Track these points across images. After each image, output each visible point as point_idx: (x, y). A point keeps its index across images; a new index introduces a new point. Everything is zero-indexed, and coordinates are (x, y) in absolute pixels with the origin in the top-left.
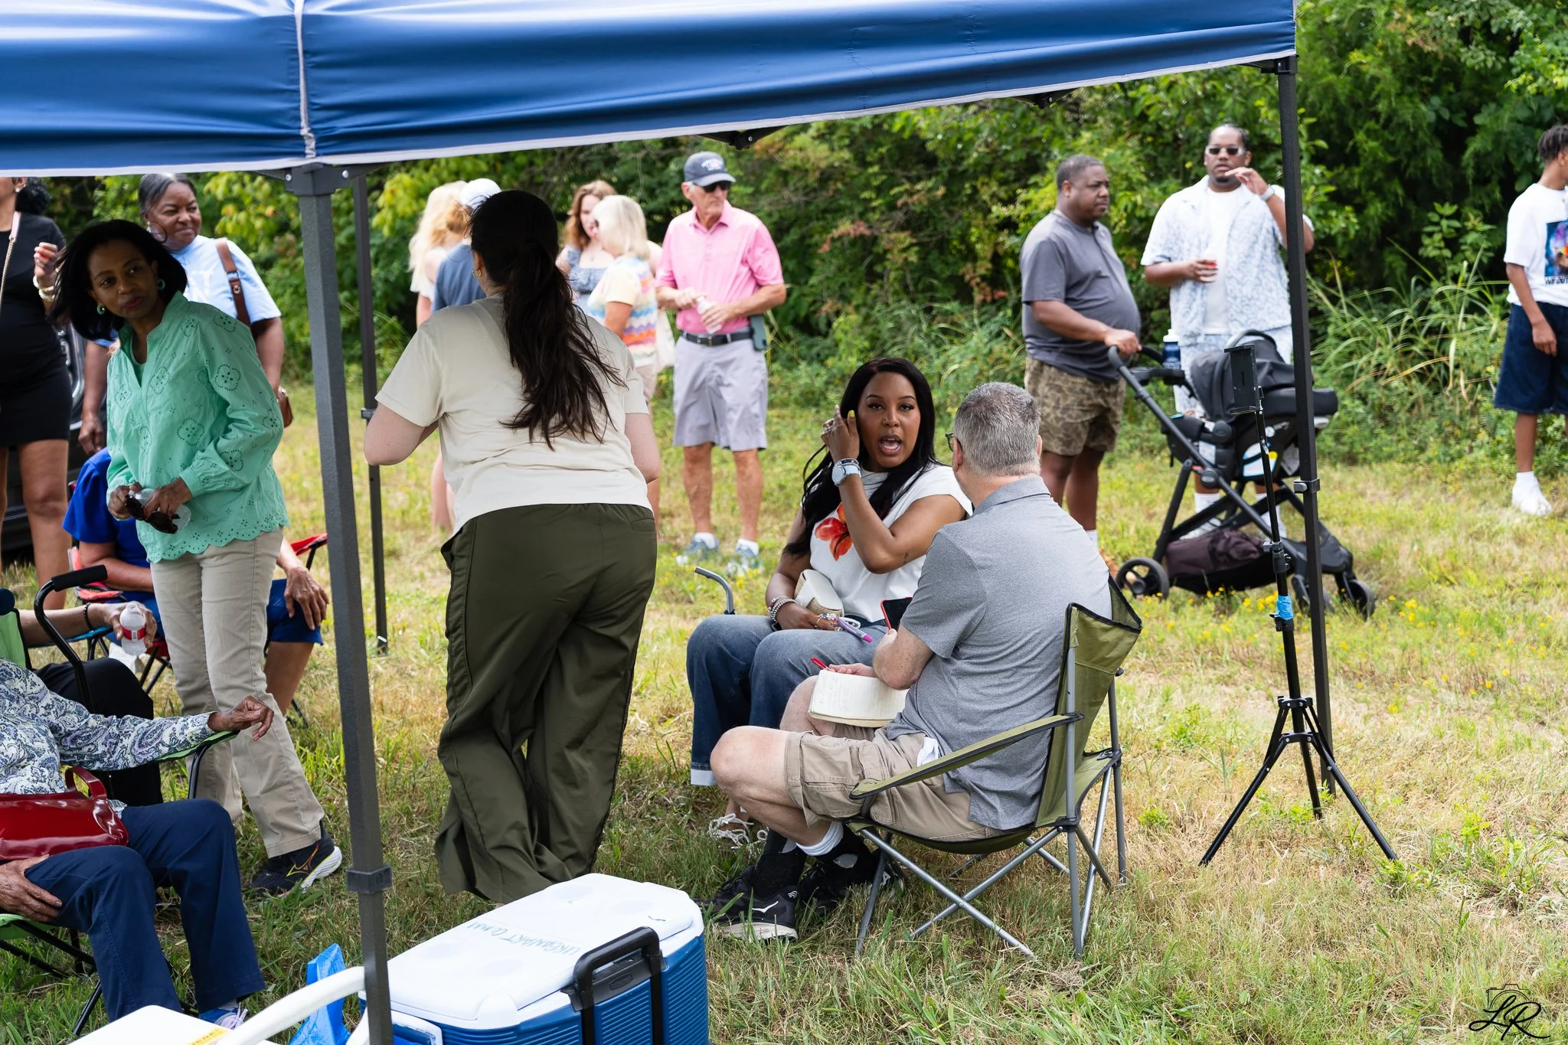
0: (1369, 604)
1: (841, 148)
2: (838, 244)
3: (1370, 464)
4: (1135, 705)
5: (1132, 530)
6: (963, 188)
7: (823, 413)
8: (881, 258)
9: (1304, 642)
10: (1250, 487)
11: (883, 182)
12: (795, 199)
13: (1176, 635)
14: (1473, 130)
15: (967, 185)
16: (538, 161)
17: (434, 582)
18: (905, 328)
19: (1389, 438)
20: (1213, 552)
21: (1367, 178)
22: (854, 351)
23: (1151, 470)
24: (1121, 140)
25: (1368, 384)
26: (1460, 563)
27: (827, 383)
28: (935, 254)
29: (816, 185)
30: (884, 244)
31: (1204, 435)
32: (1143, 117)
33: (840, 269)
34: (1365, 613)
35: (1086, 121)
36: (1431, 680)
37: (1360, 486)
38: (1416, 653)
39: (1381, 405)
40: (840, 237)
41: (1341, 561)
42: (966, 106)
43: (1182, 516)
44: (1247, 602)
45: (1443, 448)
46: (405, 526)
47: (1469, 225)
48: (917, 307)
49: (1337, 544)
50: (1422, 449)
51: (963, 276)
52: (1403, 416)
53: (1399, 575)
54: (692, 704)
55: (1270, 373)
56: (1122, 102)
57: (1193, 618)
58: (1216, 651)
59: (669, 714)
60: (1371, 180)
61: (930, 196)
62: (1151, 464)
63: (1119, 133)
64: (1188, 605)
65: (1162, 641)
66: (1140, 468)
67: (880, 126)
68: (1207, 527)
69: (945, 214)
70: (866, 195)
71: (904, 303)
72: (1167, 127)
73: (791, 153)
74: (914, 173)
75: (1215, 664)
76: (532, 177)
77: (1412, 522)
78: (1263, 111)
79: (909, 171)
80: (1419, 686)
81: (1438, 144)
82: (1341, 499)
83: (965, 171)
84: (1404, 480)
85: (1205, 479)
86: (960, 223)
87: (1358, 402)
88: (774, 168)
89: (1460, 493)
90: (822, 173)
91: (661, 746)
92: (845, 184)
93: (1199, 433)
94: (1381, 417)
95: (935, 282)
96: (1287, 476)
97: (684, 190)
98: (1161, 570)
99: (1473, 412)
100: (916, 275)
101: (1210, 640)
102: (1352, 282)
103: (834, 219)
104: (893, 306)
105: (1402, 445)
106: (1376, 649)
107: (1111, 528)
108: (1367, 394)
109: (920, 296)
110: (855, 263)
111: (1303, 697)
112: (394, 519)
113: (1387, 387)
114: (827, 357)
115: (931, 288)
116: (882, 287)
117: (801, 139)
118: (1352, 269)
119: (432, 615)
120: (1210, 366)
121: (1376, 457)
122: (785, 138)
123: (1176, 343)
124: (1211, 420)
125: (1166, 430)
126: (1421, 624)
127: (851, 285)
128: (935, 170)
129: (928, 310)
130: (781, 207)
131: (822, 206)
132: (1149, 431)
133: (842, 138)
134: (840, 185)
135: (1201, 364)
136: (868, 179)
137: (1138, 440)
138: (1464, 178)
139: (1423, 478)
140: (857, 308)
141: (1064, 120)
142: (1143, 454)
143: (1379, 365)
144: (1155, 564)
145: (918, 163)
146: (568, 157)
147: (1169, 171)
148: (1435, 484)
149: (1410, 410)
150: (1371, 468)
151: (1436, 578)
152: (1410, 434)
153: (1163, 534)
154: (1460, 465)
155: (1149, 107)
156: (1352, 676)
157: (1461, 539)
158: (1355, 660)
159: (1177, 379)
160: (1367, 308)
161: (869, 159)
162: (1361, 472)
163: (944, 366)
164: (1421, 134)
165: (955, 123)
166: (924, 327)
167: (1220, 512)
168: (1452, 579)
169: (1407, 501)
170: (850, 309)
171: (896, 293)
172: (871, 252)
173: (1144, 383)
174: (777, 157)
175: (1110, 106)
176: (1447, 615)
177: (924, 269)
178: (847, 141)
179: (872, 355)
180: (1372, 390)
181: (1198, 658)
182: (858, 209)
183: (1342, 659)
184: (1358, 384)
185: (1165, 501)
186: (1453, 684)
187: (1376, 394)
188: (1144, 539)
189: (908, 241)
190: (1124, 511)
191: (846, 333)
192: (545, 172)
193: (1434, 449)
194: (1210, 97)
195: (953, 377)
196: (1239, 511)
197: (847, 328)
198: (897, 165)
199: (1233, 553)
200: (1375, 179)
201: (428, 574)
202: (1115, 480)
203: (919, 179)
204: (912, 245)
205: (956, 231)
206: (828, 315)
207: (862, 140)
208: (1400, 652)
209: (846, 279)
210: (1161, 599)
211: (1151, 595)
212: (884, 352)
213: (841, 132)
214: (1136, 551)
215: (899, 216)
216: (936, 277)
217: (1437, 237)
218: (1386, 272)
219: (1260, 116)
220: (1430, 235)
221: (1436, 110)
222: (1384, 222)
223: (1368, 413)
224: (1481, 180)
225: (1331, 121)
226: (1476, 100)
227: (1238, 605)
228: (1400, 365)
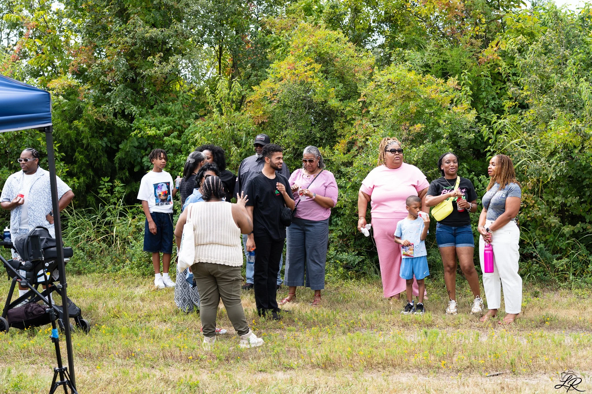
0: (88, 328)
3: (86, 274)
9: (63, 345)
10: (40, 286)
13: (12, 346)
14: (118, 150)
19: (93, 264)
20: (26, 312)
25: (84, 244)
26: (121, 310)
31: (21, 267)
34: (86, 331)
36: (112, 355)
37: (83, 283)
38: (106, 345)
39: (89, 252)
41: (77, 312)
43: (14, 299)
44: (41, 331)
45: (113, 267)
47: (115, 184)
49: (75, 305)
50: (106, 268)
52: (98, 255)
53: (99, 316)
55: (46, 242)
57: (19, 339)
58: (29, 351)
64: (17, 334)
65: (6, 349)
68: (24, 303)
75: (28, 356)
77: (103, 295)
80: (108, 358)
81: (106, 155)
84: (99, 279)
85: (22, 284)
87: (81, 251)
89: (120, 283)
93: (19, 266)
94: (90, 256)
96: (55, 281)
98: (5, 321)
99: (124, 253)
101: (26, 347)
105: (98, 266)
106: (91, 345)
108: (84, 248)
111: (64, 367)
113: (91, 245)
118: (77, 201)
120: (23, 240)
121: (88, 271)
123: (9, 232)
124: (23, 261)
125: (6, 266)
126: (108, 334)
138: (116, 168)
139: (106, 278)
143: (88, 237)
144: (3, 319)
148: (111, 281)
149: (100, 253)
150: (87, 276)
151: (113, 316)
152: (101, 262)
153: (6, 307)
154: (120, 273)
156: (82, 356)
157: (121, 300)
158: (83, 350)
159: (10, 245)
160: (83, 215)
162: (83, 278)
164: (99, 152)
167: (29, 296)
168: (118, 316)
169: (101, 287)
176: (117, 330)
180: (86, 246)
181: (22, 355)
183: (79, 350)
184: (81, 244)
185: (6, 292)
186: (120, 356)
187: (88, 247)
193: (110, 267)
196: (36, 296)
199: (34, 312)
200: (83, 169)
208: (100, 345)
210: (6, 332)
211: (1, 331)
217: (105, 189)
218: (88, 203)
219: (40, 144)
220: (102, 189)
221: (106, 143)
222: (87, 184)
223: (85, 255)
224: (122, 168)
225: (68, 147)
226: (120, 139)
227: (37, 332)
228: (96, 236)
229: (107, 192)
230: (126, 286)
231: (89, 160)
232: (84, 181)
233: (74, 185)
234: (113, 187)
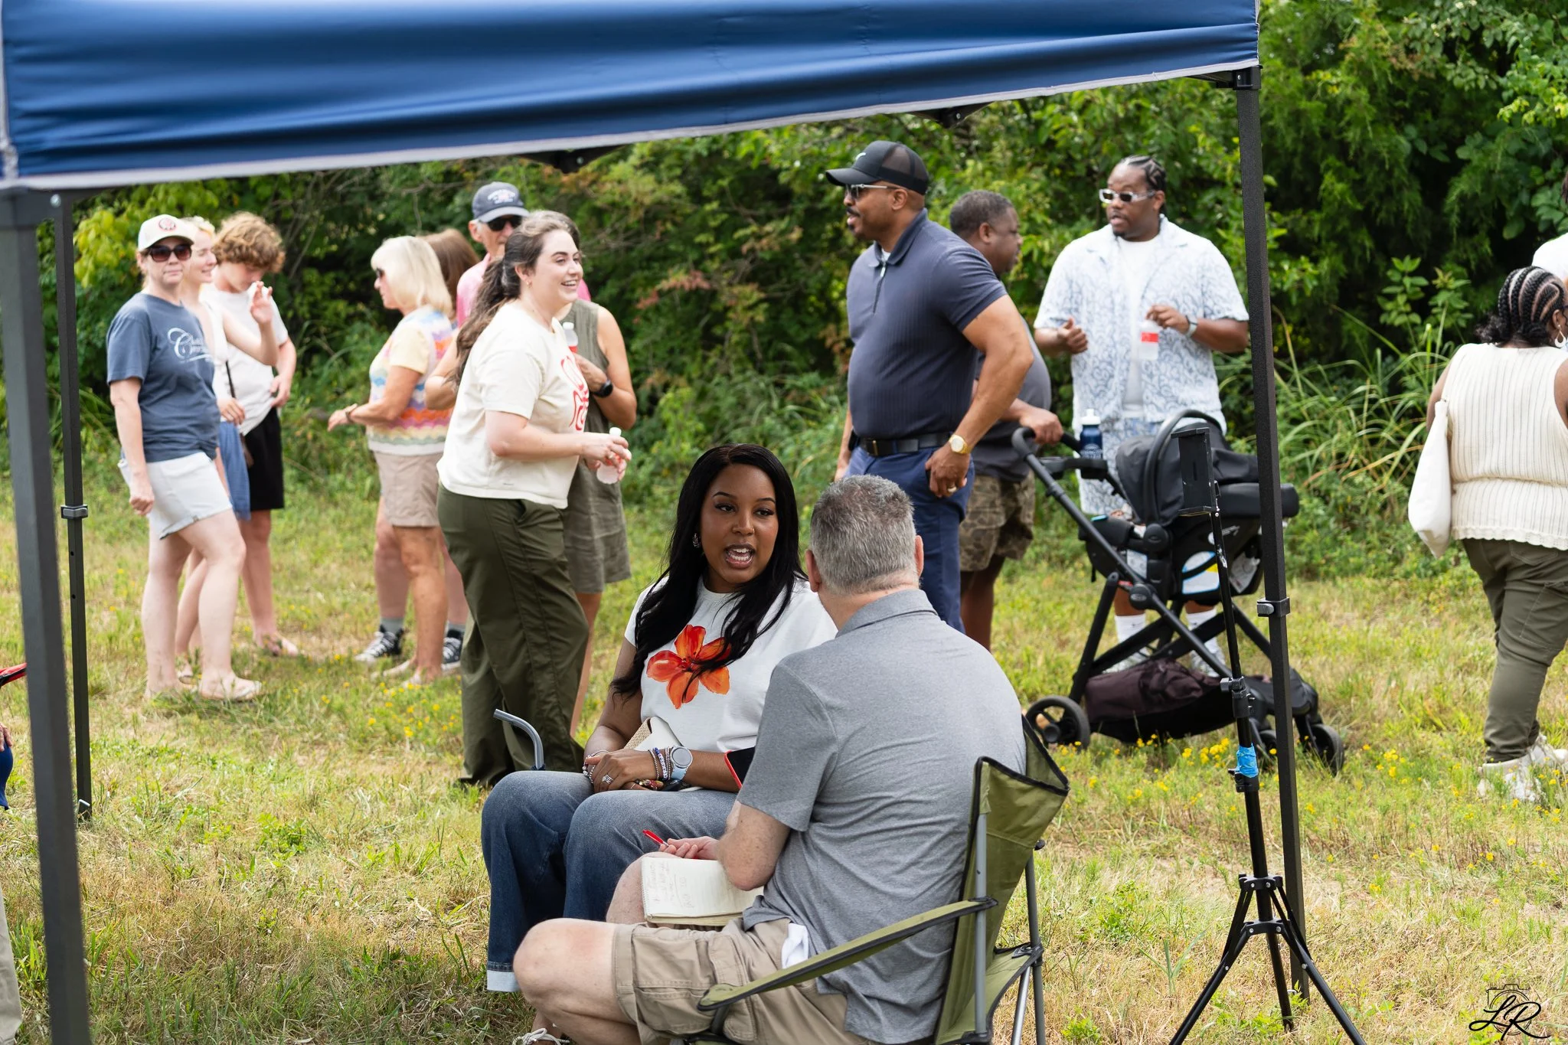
0: (1338, 755)
1: (671, 180)
2: (667, 300)
3: (1334, 578)
4: (1054, 885)
5: (1040, 661)
6: (824, 231)
7: (648, 512)
8: (721, 317)
11: (723, 223)
12: (613, 245)
13: (1100, 794)
14: (1457, 166)
15: (829, 227)
16: (286, 193)
17: (150, 728)
18: (751, 404)
19: (1357, 546)
20: (1144, 688)
21: (1329, 227)
22: (686, 434)
23: (1063, 585)
24: (1021, 172)
25: (1330, 479)
26: (1449, 703)
27: (653, 474)
28: (787, 315)
29: (636, 226)
30: (724, 299)
31: (1133, 541)
32: (1050, 144)
33: (669, 330)
34: (1333, 766)
35: (977, 148)
36: (1420, 851)
38: (1400, 817)
39: (1345, 506)
40: (671, 290)
41: (1305, 699)
42: (828, 127)
43: (1104, 646)
44: (1187, 753)
45: (1423, 560)
46: (113, 656)
47: (1438, 282)
48: (767, 379)
49: (1298, 678)
50: (1397, 559)
51: (824, 339)
52: (1373, 519)
53: (1373, 719)
54: (488, 885)
56: (1023, 124)
57: (1122, 774)
58: (1149, 814)
59: (457, 899)
60: (1334, 228)
61: (782, 239)
62: (1063, 578)
63: (1017, 164)
64: (1113, 756)
65: (1083, 802)
66: (1047, 582)
67: (719, 152)
68: (1136, 658)
69: (800, 263)
70: (702, 238)
71: (749, 373)
72: (1078, 157)
73: (608, 186)
74: (762, 212)
75: (1148, 832)
76: (278, 213)
77: (1387, 651)
78: (1201, 137)
79: (757, 209)
80: (1403, 859)
81: (1417, 185)
82: (1300, 623)
83: (827, 209)
84: (1377, 599)
85: (1134, 597)
86: (820, 274)
87: (1316, 501)
88: (586, 206)
89: (1446, 615)
90: (647, 212)
91: (448, 941)
92: (674, 223)
93: (1127, 540)
94: (1346, 520)
95: (788, 348)
96: (1235, 593)
97: (472, 229)
98: (1080, 711)
100: (765, 339)
101: (1143, 801)
102: (1306, 351)
103: (662, 269)
104: (738, 378)
105: (1372, 555)
106: (1350, 812)
107: (1013, 658)
108: (1328, 492)
109: (770, 365)
110: (689, 323)
111: (1271, 875)
112: (98, 647)
113: (1350, 482)
114: (652, 442)
115: (781, 356)
116: (722, 353)
117: (619, 169)
118: (1307, 335)
119: (148, 771)
120: (1140, 455)
121: (1341, 570)
122: (600, 167)
123: (1096, 426)
124: (1139, 524)
125: (1085, 535)
126: (1405, 781)
127: (682, 351)
128: (790, 207)
129: (778, 385)
130: (596, 254)
131: (647, 252)
132: (1059, 537)
133: (670, 168)
134: (669, 226)
135: (1128, 453)
136: (704, 220)
137: (1044, 548)
138: (1446, 226)
139: (1399, 596)
140: (690, 381)
141: (952, 147)
142: (1051, 566)
143: (1340, 456)
144: (1072, 704)
145: (766, 198)
146: (324, 188)
147: (1083, 211)
148: (1415, 604)
150: (1335, 584)
151: (1419, 721)
152: (1382, 541)
153: (1081, 667)
154: (1445, 581)
155: (1056, 132)
156: (1320, 846)
157: (1449, 674)
158: (1324, 826)
159: (1095, 471)
160: (1326, 385)
161: (706, 193)
162: (1323, 589)
163: (799, 453)
164: (1397, 173)
165: (816, 149)
166: (775, 404)
167: (1152, 640)
168: (1439, 722)
169: (1382, 625)
170: (682, 381)
171: (739, 361)
172: (708, 310)
173: (1057, 476)
174: (590, 191)
175: (1009, 130)
176: (1435, 769)
177: (775, 332)
178: (678, 172)
179: (709, 438)
180: (1334, 486)
181: (1128, 824)
182: (693, 256)
183: (1308, 826)
184: (1317, 478)
185: (1083, 623)
186: (1446, 856)
187: (1339, 491)
188: (1054, 672)
189: (757, 296)
190: (1028, 638)
191: (675, 411)
192: (294, 207)
193: (1412, 560)
194: (1133, 121)
195: (810, 469)
196: (1175, 637)
197: (677, 405)
198: (740, 201)
199: (1170, 691)
200: (1339, 228)
201: (142, 718)
202: (1017, 598)
203: (769, 218)
204: (761, 301)
205: (814, 284)
206: (653, 389)
207: (695, 169)
208: (1380, 817)
209: (675, 344)
210: (1079, 749)
211: (1067, 744)
212: (723, 435)
213: (669, 160)
214: (1047, 688)
215: (744, 265)
216: (791, 343)
217: (1401, 299)
218: (1345, 342)
219: (1196, 145)
220: (1391, 297)
221: (1412, 142)
222: (1341, 279)
223: (1330, 515)
224: (1468, 230)
225: (1294, 153)
226: (1458, 130)
227: (1175, 756)
228: (1368, 455)
229: (1408, 308)
230: (1467, 627)
231: (1360, 198)
232: (1333, 271)
233: (1301, 281)
234: (1431, 291)
